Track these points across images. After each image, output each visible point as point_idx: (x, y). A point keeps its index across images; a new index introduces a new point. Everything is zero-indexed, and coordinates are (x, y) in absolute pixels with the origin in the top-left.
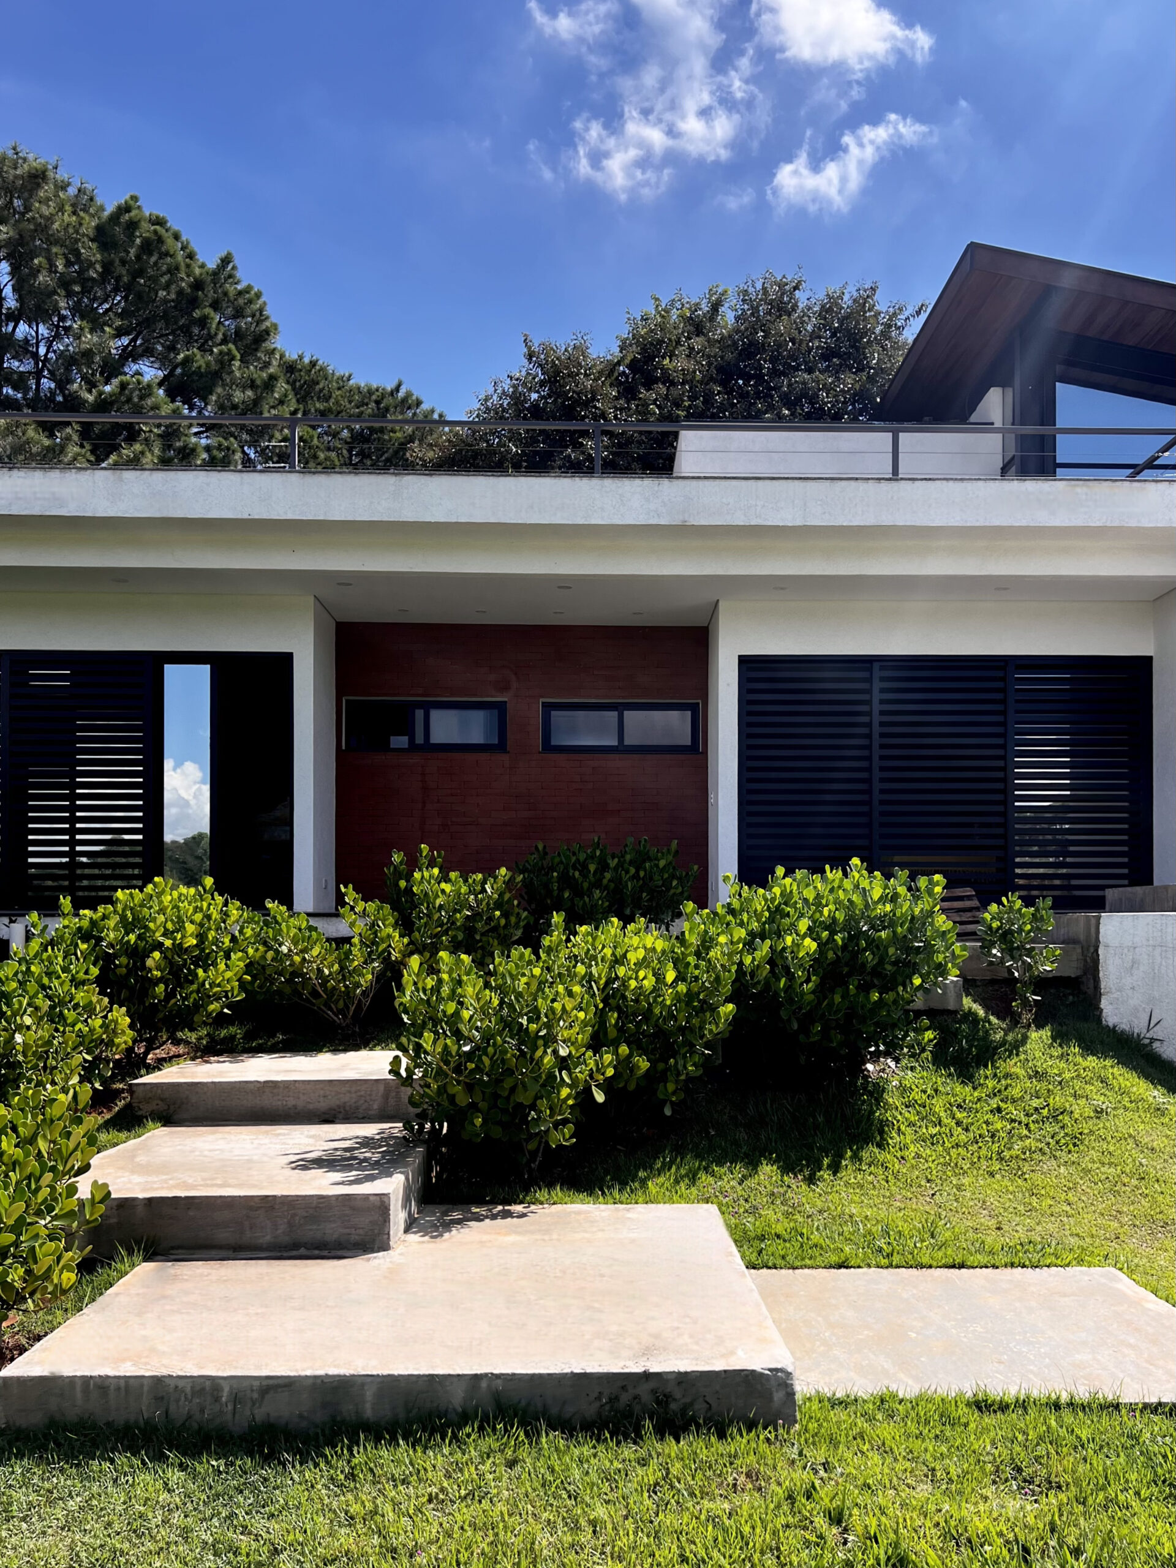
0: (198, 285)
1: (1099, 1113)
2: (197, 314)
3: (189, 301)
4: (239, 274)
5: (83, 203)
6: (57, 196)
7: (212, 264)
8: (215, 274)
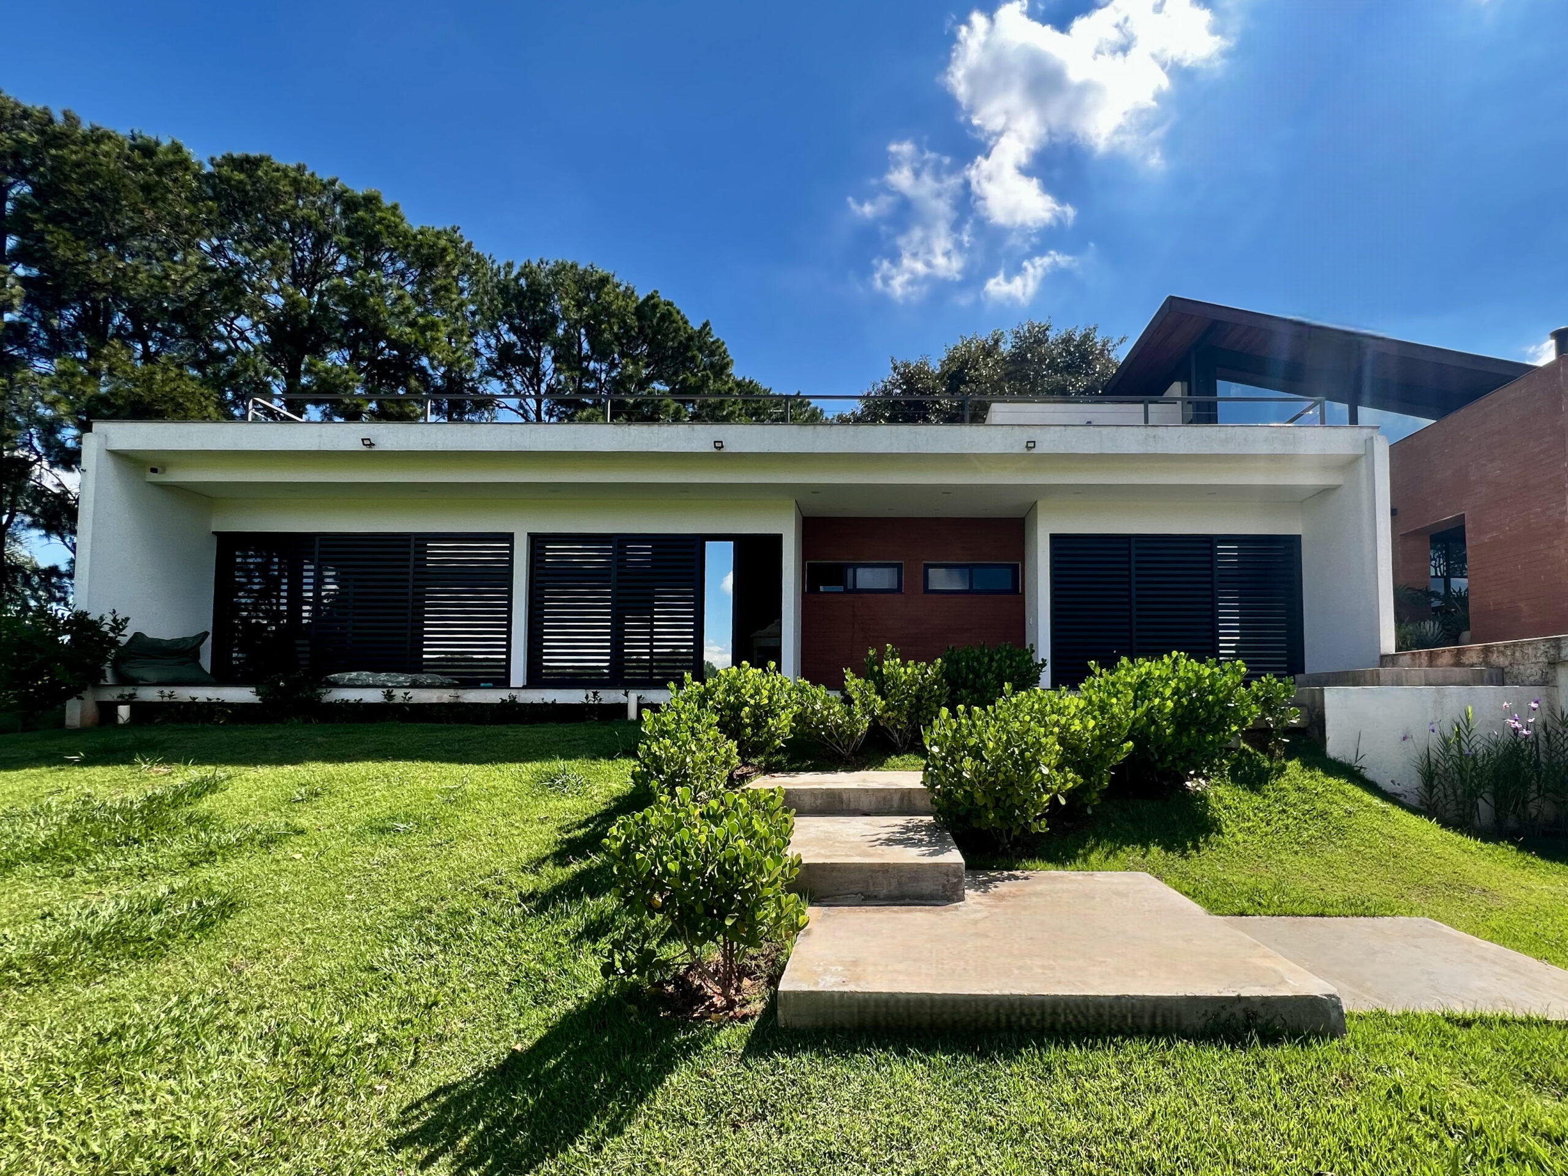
0: (690, 338)
1: (1350, 813)
2: (690, 354)
3: (686, 345)
4: (712, 333)
5: (628, 294)
6: (614, 291)
7: (697, 328)
8: (700, 332)
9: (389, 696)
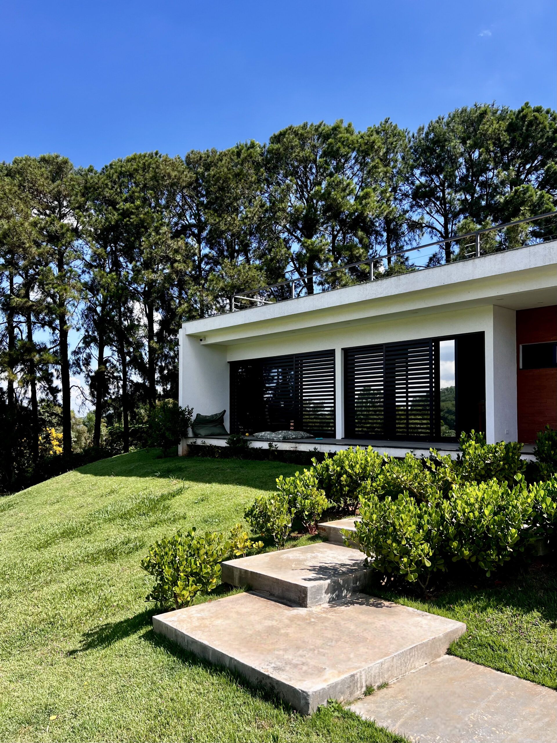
5: (503, 116)
9: (270, 445)
